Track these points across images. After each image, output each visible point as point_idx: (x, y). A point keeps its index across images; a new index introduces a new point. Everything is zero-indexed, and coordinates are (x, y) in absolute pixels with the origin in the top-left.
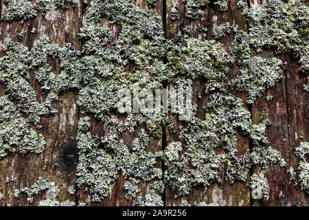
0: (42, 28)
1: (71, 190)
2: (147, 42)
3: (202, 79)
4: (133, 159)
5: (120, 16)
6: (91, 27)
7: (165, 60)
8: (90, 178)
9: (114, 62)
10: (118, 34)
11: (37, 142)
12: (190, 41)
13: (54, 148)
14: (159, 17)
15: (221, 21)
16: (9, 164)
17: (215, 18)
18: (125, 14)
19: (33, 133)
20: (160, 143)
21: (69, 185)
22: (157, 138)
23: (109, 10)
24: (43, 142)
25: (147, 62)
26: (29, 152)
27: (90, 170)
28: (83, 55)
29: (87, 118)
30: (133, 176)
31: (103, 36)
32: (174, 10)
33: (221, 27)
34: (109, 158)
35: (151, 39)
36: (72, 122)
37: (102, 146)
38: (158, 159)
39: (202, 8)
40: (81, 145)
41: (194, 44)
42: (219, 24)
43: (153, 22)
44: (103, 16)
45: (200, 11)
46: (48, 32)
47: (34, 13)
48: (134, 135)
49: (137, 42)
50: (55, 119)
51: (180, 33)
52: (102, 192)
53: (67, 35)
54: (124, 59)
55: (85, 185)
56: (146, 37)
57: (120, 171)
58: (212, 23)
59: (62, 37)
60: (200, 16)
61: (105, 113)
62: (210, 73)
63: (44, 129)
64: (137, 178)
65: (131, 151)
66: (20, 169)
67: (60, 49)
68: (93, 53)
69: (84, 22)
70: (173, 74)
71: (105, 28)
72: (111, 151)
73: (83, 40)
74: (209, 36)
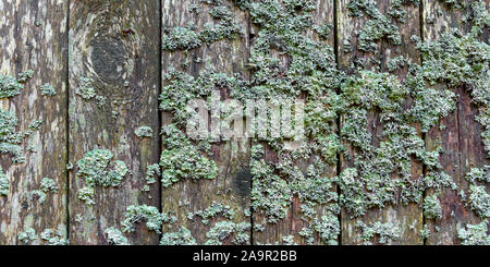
0: (208, 58)
1: (247, 212)
2: (319, 73)
3: (378, 109)
4: (309, 183)
5: (291, 47)
6: (261, 58)
7: (338, 91)
8: (265, 202)
9: (287, 91)
10: (289, 65)
11: (210, 168)
12: (364, 73)
13: (226, 175)
14: (332, 49)
15: (394, 54)
16: (181, 190)
17: (388, 51)
18: (297, 45)
19: (205, 160)
20: (335, 169)
21: (244, 208)
22: (331, 165)
23: (280, 41)
24: (216, 169)
25: (321, 92)
26: (202, 177)
27: (266, 194)
28: (253, 85)
29: (260, 146)
30: (308, 199)
31: (273, 67)
32: (346, 42)
33: (394, 61)
34: (283, 183)
35: (324, 70)
36: (244, 150)
37: (277, 172)
38: (334, 183)
39: (376, 41)
40: (255, 171)
41: (369, 76)
42: (392, 57)
43: (324, 53)
44: (273, 47)
45: (373, 44)
46: (215, 61)
47: (198, 42)
48: (309, 162)
49: (309, 73)
50: (227, 147)
51: (353, 66)
52: (278, 214)
53: (235, 66)
54: (296, 89)
55: (261, 208)
56: (318, 68)
57: (296, 196)
58: (385, 56)
59: (230, 67)
60: (374, 48)
61: (279, 140)
62: (385, 104)
63: (215, 156)
64: (315, 201)
65: (307, 177)
66: (193, 195)
67: (228, 79)
68: (263, 83)
69: (252, 53)
70: (347, 104)
71: (274, 58)
72: (286, 177)
73: (253, 71)
74: (382, 68)
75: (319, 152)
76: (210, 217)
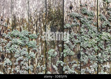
0: (72, 30)
1: (80, 63)
2: (94, 33)
3: (106, 41)
6: (83, 30)
7: (98, 37)
8: (83, 60)
9: (88, 37)
10: (88, 31)
11: (73, 53)
12: (103, 33)
13: (76, 54)
14: (97, 28)
15: (109, 28)
16: (67, 58)
17: (108, 28)
18: (90, 27)
19: (72, 51)
20: (97, 53)
21: (79, 61)
22: (96, 52)
23: (86, 26)
24: (74, 53)
25: (94, 37)
26: (71, 55)
27: (83, 59)
28: (81, 36)
29: (82, 48)
30: (92, 60)
31: (85, 32)
32: (100, 26)
33: (109, 30)
34: (87, 56)
35: (95, 32)
36: (79, 49)
37: (86, 54)
38: (97, 56)
39: (106, 26)
40: (81, 54)
41: (104, 34)
42: (109, 29)
43: (95, 29)
44: (85, 27)
45: (105, 26)
46: (74, 31)
47: (70, 27)
48: (92, 52)
49: (92, 33)
50: (76, 49)
51: (101, 31)
52: (85, 63)
53: (77, 31)
54: (90, 37)
55: (82, 61)
56: (94, 32)
57: (89, 59)
58: (108, 29)
59: (77, 32)
60: (105, 27)
61: (86, 47)
63: (74, 51)
64: (93, 60)
65: (91, 55)
66: (69, 58)
67: (76, 34)
68: (83, 35)
69: (81, 29)
70: (100, 40)
71: (85, 30)
72: (87, 55)
73: (81, 33)
74: (107, 32)
75: (94, 50)
76: (72, 63)
